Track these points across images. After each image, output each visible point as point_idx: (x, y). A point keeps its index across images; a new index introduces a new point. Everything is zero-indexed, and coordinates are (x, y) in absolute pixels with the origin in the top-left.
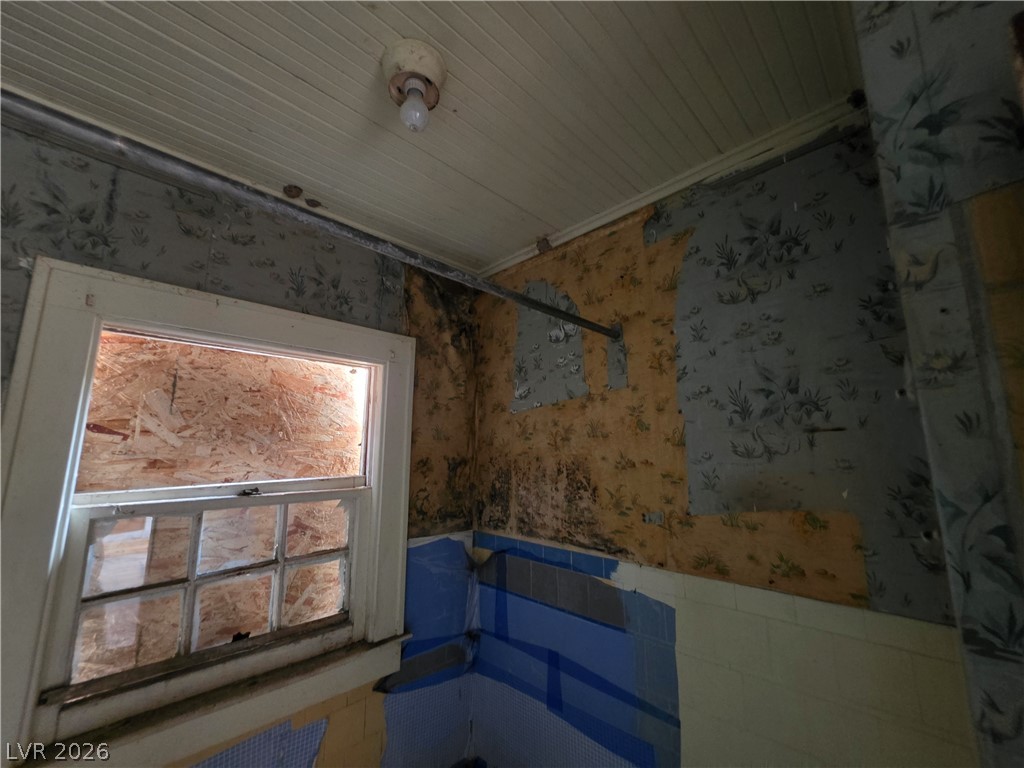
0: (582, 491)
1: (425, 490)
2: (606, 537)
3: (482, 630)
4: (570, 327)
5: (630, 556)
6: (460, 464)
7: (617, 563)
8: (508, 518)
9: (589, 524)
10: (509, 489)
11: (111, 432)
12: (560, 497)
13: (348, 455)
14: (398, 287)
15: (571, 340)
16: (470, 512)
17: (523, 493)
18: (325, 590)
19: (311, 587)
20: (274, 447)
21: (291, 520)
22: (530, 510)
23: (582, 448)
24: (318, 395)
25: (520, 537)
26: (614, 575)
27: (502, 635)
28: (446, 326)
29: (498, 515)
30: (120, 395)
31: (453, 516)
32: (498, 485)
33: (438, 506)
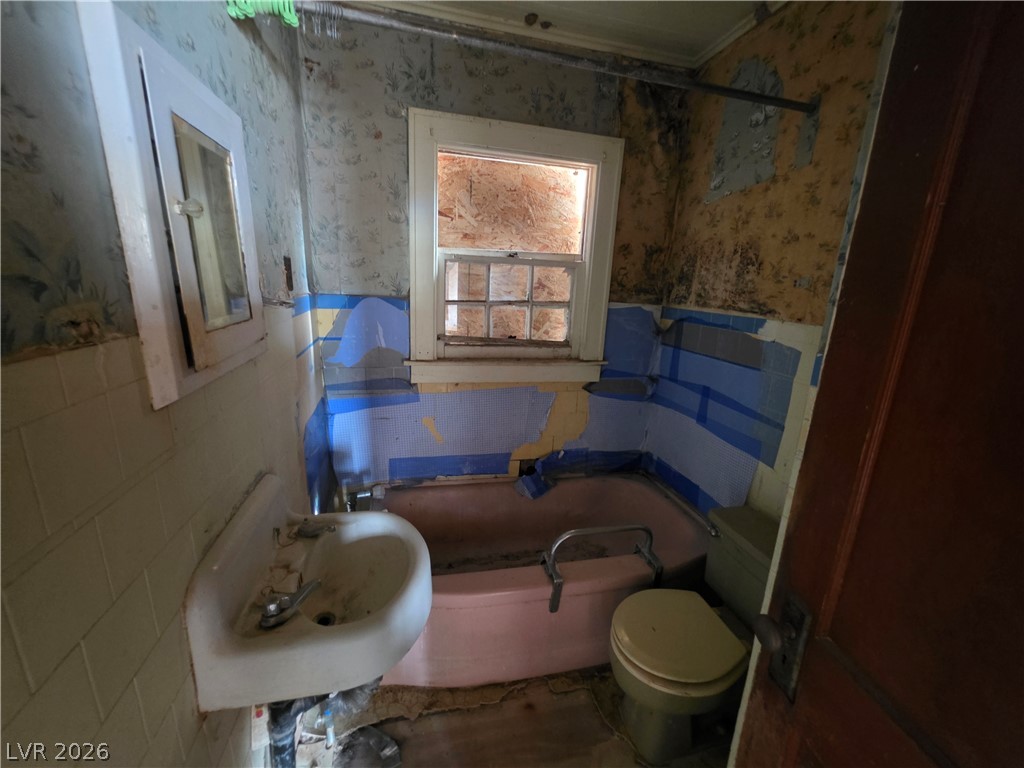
0: (750, 267)
1: (624, 268)
2: (761, 302)
3: (661, 376)
4: (770, 109)
5: (776, 315)
6: (656, 251)
7: (765, 321)
8: (689, 294)
9: (750, 293)
10: (694, 271)
11: (446, 216)
12: (732, 274)
13: (571, 240)
14: (613, 91)
15: (770, 121)
16: (661, 291)
17: (703, 273)
18: (556, 328)
19: (548, 323)
20: (525, 230)
21: (535, 281)
22: (707, 287)
23: (758, 228)
24: (552, 193)
25: (696, 309)
26: (761, 330)
27: (673, 379)
28: (655, 125)
29: (682, 293)
30: (447, 193)
31: (646, 292)
32: (686, 269)
33: (635, 283)
